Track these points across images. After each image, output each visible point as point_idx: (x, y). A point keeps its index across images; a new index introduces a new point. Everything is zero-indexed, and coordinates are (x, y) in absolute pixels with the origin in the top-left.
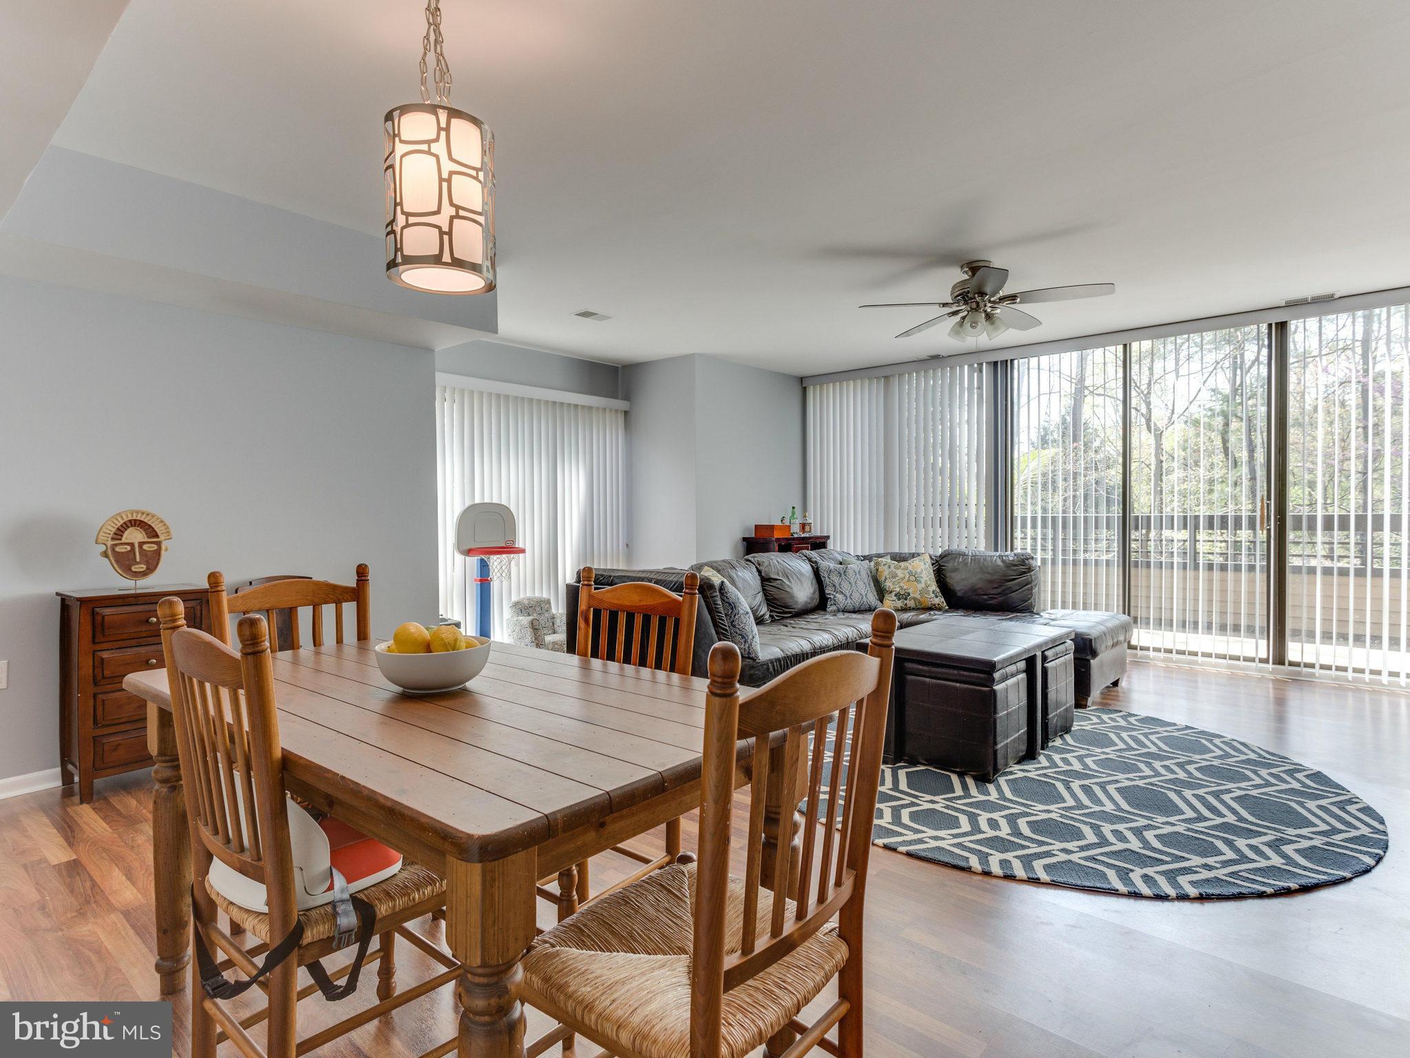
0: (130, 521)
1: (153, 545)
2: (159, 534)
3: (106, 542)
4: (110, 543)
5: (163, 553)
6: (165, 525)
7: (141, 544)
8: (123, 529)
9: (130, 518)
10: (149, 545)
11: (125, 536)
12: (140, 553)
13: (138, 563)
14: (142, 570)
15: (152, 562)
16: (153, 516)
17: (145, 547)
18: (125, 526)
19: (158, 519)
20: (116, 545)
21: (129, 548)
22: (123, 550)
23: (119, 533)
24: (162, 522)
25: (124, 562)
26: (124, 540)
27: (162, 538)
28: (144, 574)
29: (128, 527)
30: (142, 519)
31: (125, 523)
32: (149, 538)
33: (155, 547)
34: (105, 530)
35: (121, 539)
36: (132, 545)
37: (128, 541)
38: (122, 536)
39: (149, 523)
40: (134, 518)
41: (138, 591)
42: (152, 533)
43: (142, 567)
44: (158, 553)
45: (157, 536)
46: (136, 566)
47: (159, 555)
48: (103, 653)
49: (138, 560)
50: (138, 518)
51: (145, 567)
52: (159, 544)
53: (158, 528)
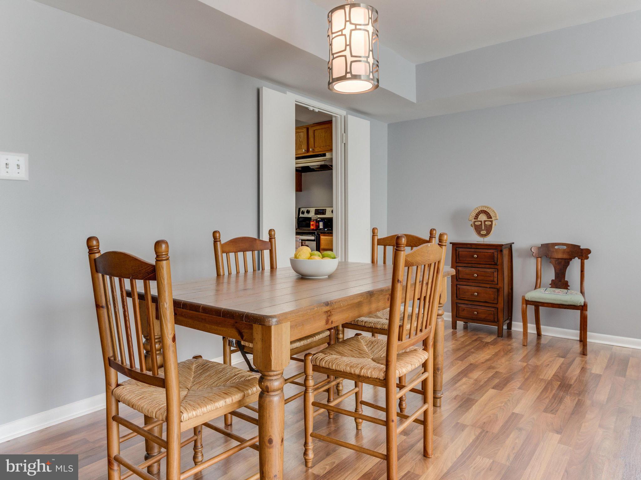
0: (481, 211)
1: (489, 222)
2: (492, 217)
3: (472, 220)
4: (474, 220)
5: (493, 226)
6: (495, 213)
7: (485, 221)
8: (478, 214)
9: (481, 210)
10: (488, 222)
11: (479, 217)
12: (484, 226)
13: (483, 230)
14: (485, 233)
15: (489, 229)
16: (490, 208)
17: (486, 223)
18: (479, 213)
19: (492, 210)
20: (476, 221)
21: (480, 223)
22: (478, 224)
23: (477, 216)
24: (493, 211)
25: (478, 229)
26: (479, 219)
27: (493, 219)
28: (485, 236)
29: (480, 214)
30: (485, 210)
31: (479, 212)
32: (488, 218)
33: (490, 223)
34: (472, 215)
35: (477, 219)
36: (481, 221)
37: (480, 220)
38: (478, 218)
39: (488, 212)
40: (483, 209)
41: (485, 243)
42: (489, 216)
43: (484, 232)
44: (491, 226)
45: (491, 218)
46: (482, 232)
47: (492, 227)
48: (459, 267)
49: (483, 229)
50: (484, 210)
51: (486, 232)
52: (492, 221)
53: (492, 214)
